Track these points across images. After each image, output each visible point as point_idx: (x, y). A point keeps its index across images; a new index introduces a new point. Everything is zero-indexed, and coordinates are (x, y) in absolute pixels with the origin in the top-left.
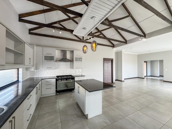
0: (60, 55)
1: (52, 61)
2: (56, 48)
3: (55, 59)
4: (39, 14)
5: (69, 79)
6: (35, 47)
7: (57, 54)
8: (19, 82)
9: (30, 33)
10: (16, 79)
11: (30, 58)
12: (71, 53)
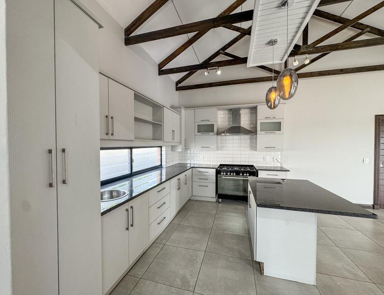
0: (227, 119)
1: (211, 133)
2: (218, 106)
3: (215, 130)
4: (182, 51)
5: (243, 173)
6: (183, 111)
7: (221, 119)
8: (162, 167)
9: (178, 89)
10: (159, 164)
11: (173, 131)
12: (251, 113)
